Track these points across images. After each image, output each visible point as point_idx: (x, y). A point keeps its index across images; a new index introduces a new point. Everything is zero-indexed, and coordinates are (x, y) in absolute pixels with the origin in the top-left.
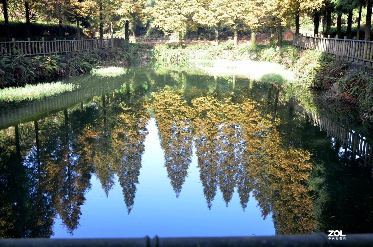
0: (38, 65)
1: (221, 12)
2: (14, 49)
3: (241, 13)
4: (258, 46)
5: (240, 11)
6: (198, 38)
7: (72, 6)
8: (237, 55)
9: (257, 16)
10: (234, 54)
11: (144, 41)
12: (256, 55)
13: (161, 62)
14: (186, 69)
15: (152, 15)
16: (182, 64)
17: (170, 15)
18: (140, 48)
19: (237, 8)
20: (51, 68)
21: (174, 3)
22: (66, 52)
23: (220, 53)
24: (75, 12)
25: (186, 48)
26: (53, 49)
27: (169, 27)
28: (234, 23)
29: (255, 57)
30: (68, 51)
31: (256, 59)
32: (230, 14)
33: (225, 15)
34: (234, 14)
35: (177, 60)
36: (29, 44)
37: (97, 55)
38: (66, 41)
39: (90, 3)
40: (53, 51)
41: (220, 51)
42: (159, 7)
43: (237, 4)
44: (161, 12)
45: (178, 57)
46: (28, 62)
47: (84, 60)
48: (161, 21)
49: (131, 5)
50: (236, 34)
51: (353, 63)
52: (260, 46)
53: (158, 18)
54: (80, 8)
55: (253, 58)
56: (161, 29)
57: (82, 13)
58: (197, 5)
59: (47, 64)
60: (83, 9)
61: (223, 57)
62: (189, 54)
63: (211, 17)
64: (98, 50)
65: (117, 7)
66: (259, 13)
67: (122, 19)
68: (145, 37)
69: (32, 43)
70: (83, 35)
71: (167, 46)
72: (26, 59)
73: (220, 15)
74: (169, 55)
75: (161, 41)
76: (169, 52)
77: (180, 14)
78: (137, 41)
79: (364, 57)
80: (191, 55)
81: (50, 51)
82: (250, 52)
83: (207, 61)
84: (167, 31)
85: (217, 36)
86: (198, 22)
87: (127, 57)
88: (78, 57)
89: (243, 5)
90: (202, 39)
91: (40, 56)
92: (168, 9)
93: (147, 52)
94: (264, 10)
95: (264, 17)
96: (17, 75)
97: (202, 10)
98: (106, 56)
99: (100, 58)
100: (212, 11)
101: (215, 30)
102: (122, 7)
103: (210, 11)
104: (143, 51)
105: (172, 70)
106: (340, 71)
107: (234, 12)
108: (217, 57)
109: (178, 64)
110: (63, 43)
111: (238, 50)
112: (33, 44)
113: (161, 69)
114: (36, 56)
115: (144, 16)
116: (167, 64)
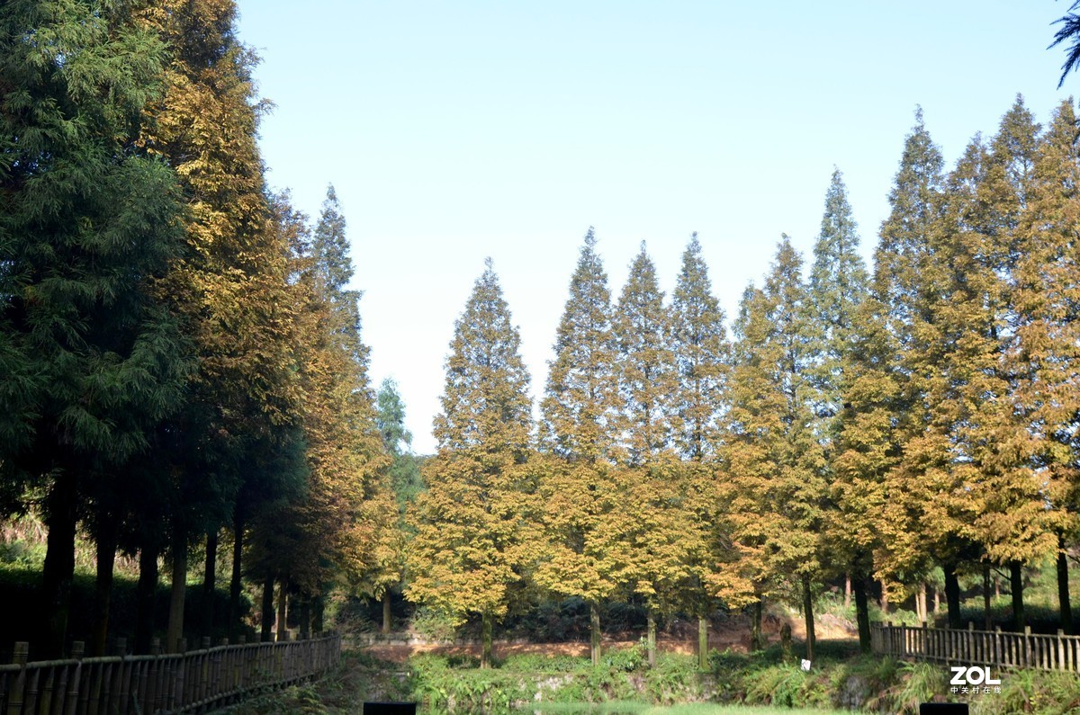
19: (667, 549)
27: (468, 601)
33: (630, 569)
41: (612, 675)
53: (425, 575)
73: (619, 567)
111: (663, 670)
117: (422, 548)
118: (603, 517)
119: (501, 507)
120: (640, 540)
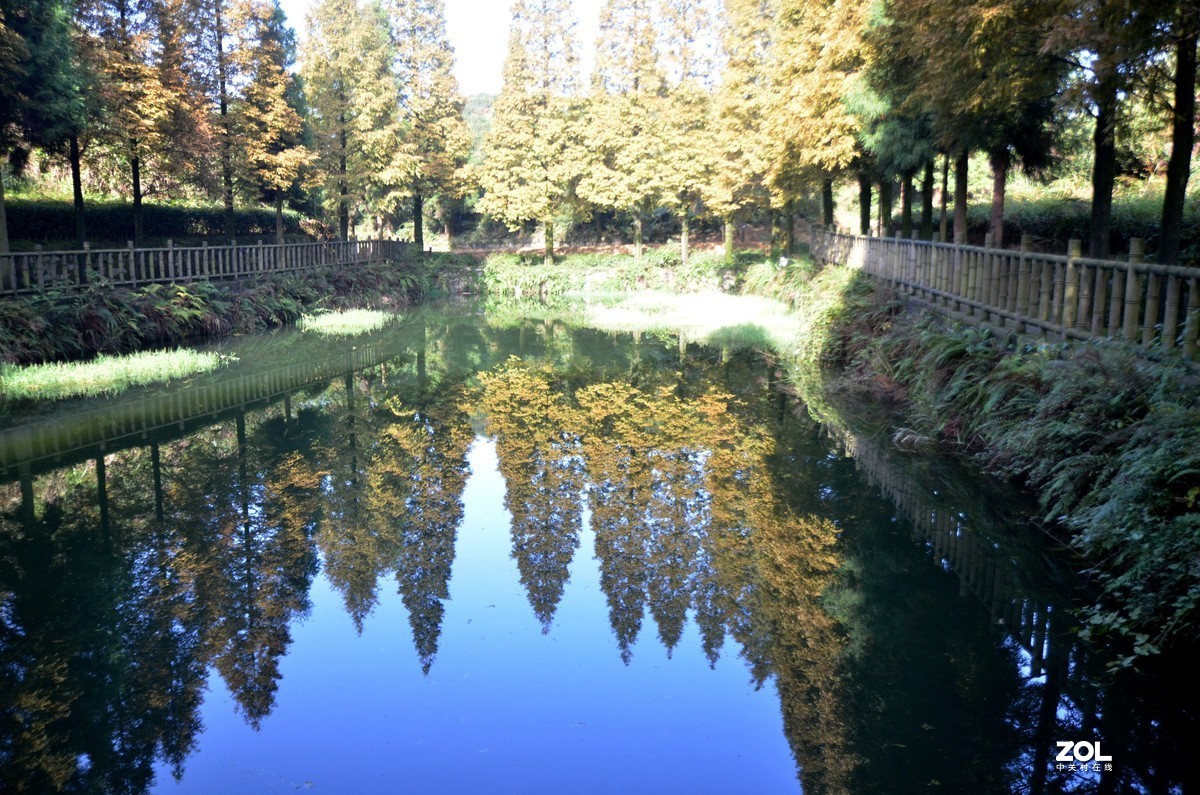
0: (152, 308)
1: (645, 174)
2: (89, 269)
3: (693, 177)
4: (741, 258)
5: (691, 173)
6: (600, 238)
7: (251, 163)
8: (689, 279)
9: (729, 183)
10: (680, 278)
11: (471, 245)
12: (734, 278)
13: (501, 298)
14: (563, 315)
15: (480, 182)
16: (553, 303)
17: (522, 182)
18: (451, 262)
19: (685, 165)
20: (185, 313)
21: (530, 154)
22: (236, 274)
23: (646, 274)
24: (260, 178)
25: (563, 264)
26: (197, 267)
28: (679, 202)
29: (733, 283)
30: (242, 272)
31: (736, 289)
32: (669, 179)
33: (655, 183)
34: (676, 179)
35: (540, 293)
36: (132, 257)
37: (324, 283)
38: (235, 248)
39: (298, 154)
40: (198, 272)
42: (495, 165)
43: (685, 156)
44: (500, 175)
45: (541, 284)
46: (122, 301)
47: (285, 295)
48: (499, 198)
49: (416, 158)
50: (685, 228)
51: (912, 298)
52: (744, 256)
54: (272, 167)
55: (727, 287)
56: (500, 216)
57: (277, 180)
58: (588, 159)
59: (175, 304)
60: (279, 170)
61: (653, 283)
62: (571, 276)
63: (622, 187)
64: (328, 269)
65: (379, 165)
66: (733, 176)
67: (393, 194)
68: (473, 237)
69: (140, 253)
70: (302, 232)
71: (518, 259)
72: (116, 294)
74: (521, 281)
75: (511, 245)
76: (519, 274)
77: (546, 179)
78: (453, 246)
79: (932, 285)
80: (574, 280)
81: (189, 272)
82: (721, 272)
83: (614, 294)
84: (513, 222)
85: (638, 232)
86: (591, 200)
87: (411, 286)
88: (267, 287)
89: (700, 158)
90: (609, 241)
91: (158, 286)
92: (515, 169)
93: (466, 274)
94: (745, 171)
95: (745, 186)
96: (91, 332)
97: (600, 170)
98: (350, 284)
99: (332, 288)
100: (624, 171)
101: (635, 217)
102: (393, 163)
103: (618, 172)
104: (458, 270)
105: (527, 316)
106: (883, 320)
107: (678, 176)
108: (638, 284)
109: (542, 302)
110: (227, 253)
112: (142, 256)
113: (502, 314)
114: (146, 284)
115: (459, 185)
116: (516, 302)
117: (490, 170)
118: (633, 138)
119: (546, 134)
120: (666, 157)
